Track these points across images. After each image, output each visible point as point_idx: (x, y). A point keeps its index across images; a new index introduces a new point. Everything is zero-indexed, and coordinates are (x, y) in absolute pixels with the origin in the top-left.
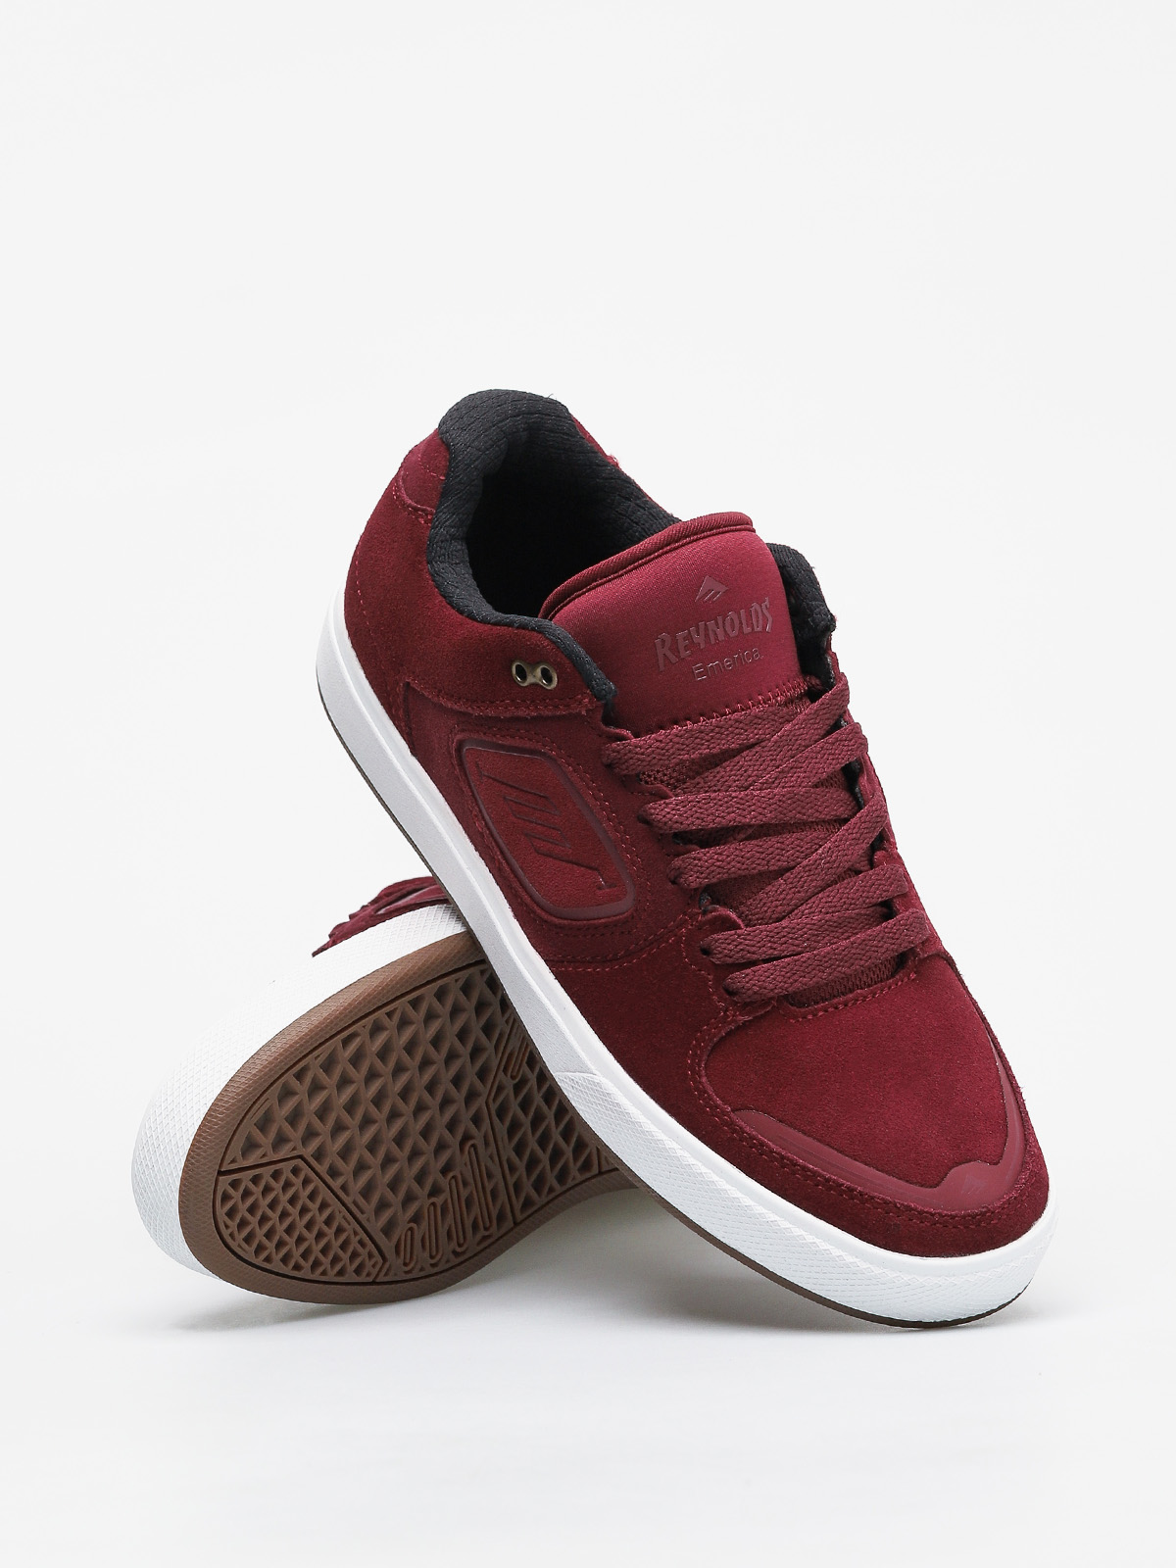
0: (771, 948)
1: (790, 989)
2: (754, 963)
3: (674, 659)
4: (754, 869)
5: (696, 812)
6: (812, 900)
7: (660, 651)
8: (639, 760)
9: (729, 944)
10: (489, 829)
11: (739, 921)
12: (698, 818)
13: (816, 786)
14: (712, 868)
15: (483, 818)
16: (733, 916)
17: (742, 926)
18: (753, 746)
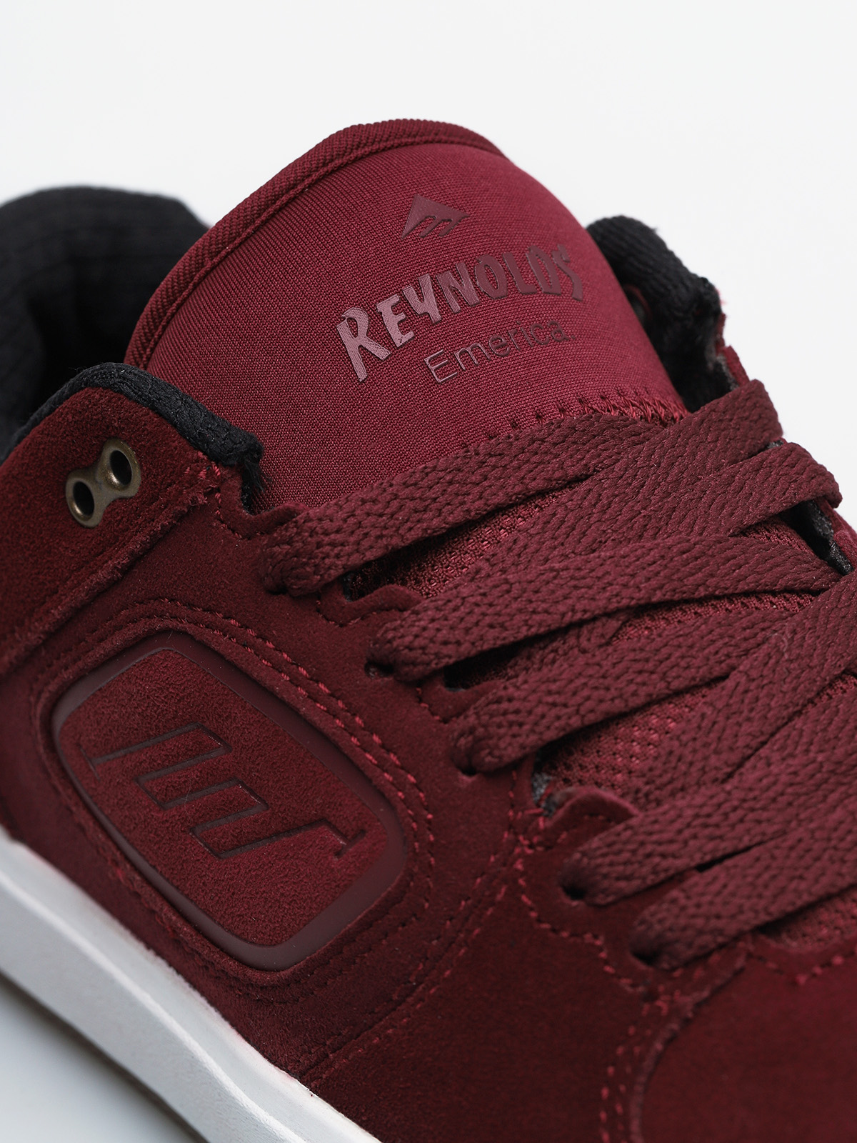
0: (712, 838)
1: (773, 909)
2: (677, 878)
3: (382, 353)
4: (634, 694)
5: (484, 614)
6: (784, 732)
7: (351, 345)
8: (333, 544)
9: (619, 852)
10: (140, 873)
11: (626, 803)
12: (491, 626)
13: (745, 531)
14: (539, 710)
15: (127, 858)
16: (609, 795)
17: (633, 809)
18: (578, 480)
